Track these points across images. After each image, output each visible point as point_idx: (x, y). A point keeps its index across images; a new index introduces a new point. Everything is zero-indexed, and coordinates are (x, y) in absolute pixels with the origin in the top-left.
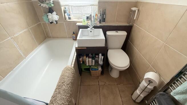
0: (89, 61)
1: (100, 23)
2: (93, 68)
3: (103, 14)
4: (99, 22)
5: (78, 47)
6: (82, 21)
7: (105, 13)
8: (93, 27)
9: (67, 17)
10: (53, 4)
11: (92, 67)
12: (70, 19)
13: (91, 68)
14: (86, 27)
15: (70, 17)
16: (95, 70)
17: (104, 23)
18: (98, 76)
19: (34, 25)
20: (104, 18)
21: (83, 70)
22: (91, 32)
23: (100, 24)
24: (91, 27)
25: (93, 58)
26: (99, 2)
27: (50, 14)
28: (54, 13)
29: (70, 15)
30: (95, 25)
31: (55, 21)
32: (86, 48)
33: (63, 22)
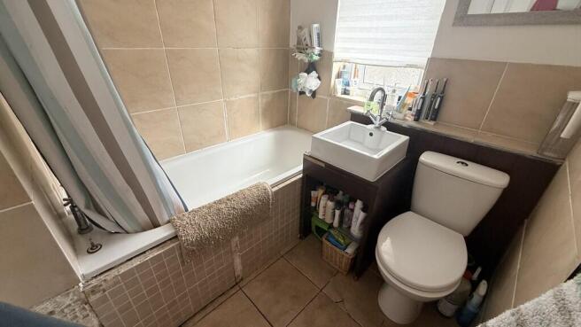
0: (325, 208)
1: (417, 119)
2: (334, 238)
3: (434, 97)
4: (413, 118)
5: (310, 156)
6: (364, 103)
7: (443, 92)
8: (383, 125)
9: (340, 88)
10: (319, 55)
11: (332, 231)
12: (348, 94)
13: (330, 233)
14: (365, 120)
15: (347, 88)
16: (337, 244)
17: (432, 123)
18: (338, 272)
19: (272, 92)
20: (436, 107)
21: (313, 228)
22: (371, 134)
23: (415, 124)
24: (377, 123)
25: (339, 205)
26: (431, 60)
27: (306, 74)
28: (314, 74)
29: (348, 85)
30: (392, 121)
31: (311, 90)
32: (323, 165)
33: (325, 97)
